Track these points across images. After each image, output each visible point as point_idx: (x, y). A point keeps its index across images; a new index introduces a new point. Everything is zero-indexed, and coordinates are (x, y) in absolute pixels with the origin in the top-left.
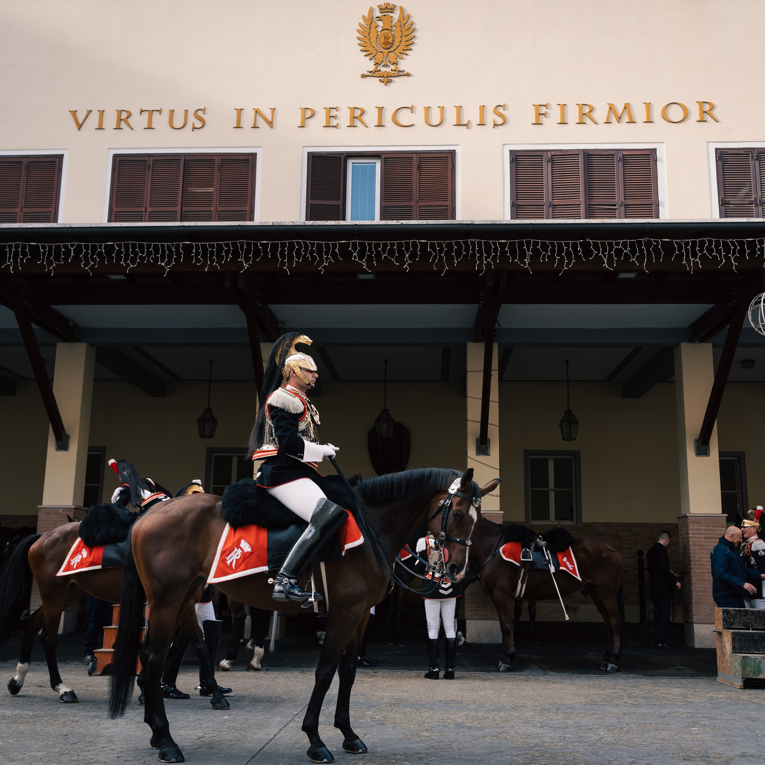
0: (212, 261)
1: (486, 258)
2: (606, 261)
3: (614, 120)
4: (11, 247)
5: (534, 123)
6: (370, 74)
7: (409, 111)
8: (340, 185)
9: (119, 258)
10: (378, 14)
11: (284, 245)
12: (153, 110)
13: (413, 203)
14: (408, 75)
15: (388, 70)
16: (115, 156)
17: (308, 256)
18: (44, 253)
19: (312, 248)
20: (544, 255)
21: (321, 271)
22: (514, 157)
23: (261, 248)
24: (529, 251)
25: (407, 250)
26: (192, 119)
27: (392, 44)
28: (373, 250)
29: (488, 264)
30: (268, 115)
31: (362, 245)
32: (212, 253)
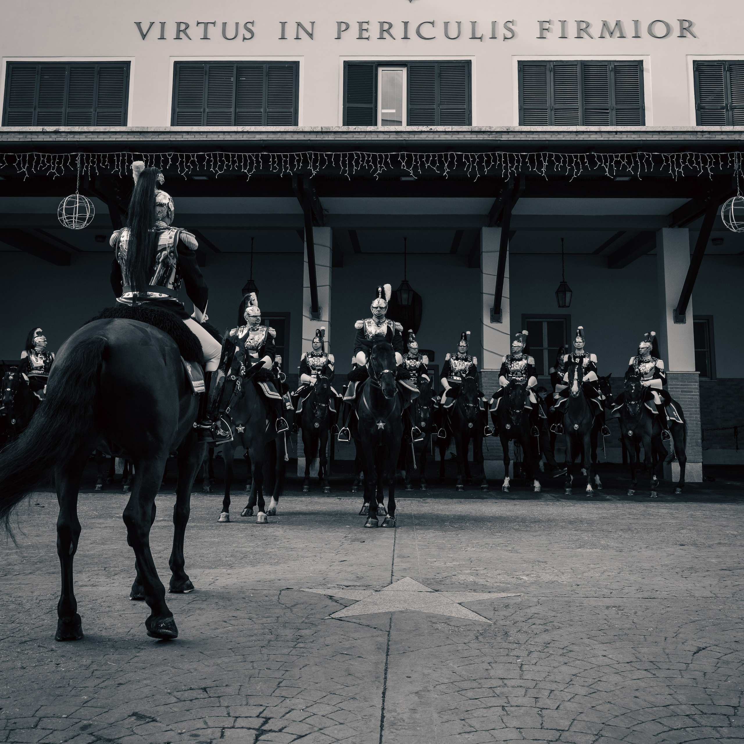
0: (286, 168)
1: (511, 167)
2: (607, 170)
3: (607, 35)
4: (118, 156)
5: (539, 37)
7: (431, 25)
8: (372, 90)
9: (209, 166)
12: (207, 23)
13: (435, 107)
16: (175, 64)
17: (365, 165)
19: (368, 158)
20: (558, 165)
21: (376, 177)
22: (522, 67)
23: (326, 158)
24: (545, 162)
25: (446, 160)
26: (242, 31)
28: (418, 160)
29: (512, 173)
30: (309, 28)
31: (410, 157)
32: (286, 162)
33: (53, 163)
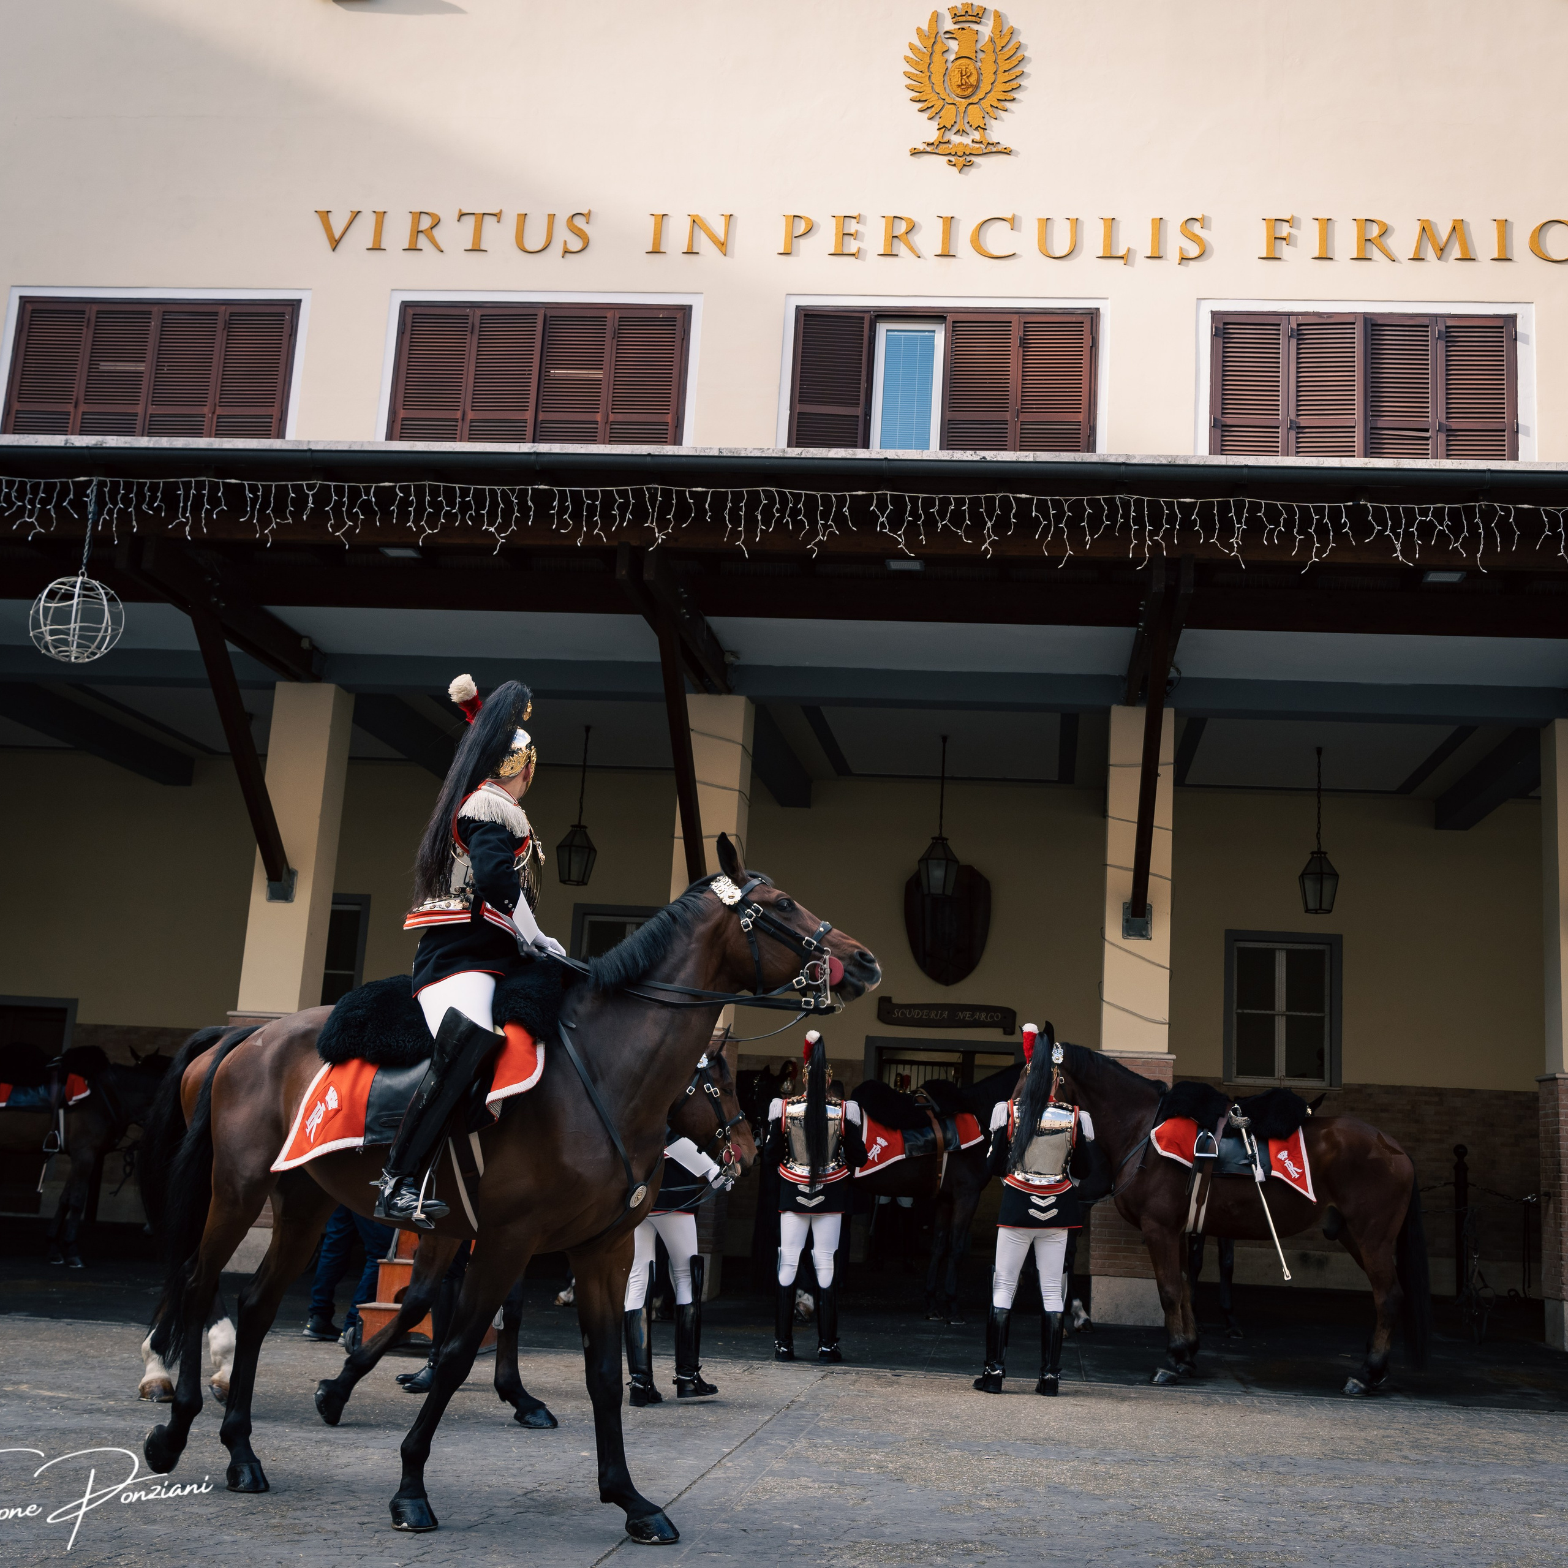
0: (592, 525)
1: (1152, 534)
2: (1398, 546)
3: (1430, 253)
4: (187, 486)
5: (1264, 255)
6: (929, 149)
7: (1006, 226)
8: (860, 376)
9: (404, 515)
10: (948, 25)
11: (737, 497)
12: (484, 214)
13: (1008, 416)
14: (1007, 152)
15: (966, 140)
16: (406, 306)
17: (787, 520)
18: (254, 501)
19: (796, 503)
20: (1272, 531)
21: (812, 551)
22: (1221, 326)
23: (692, 501)
24: (1239, 522)
25: (990, 513)
26: (562, 234)
27: (976, 87)
28: (920, 511)
29: (1155, 548)
30: (719, 228)
31: (898, 502)
32: (592, 509)
33: (32, 502)
